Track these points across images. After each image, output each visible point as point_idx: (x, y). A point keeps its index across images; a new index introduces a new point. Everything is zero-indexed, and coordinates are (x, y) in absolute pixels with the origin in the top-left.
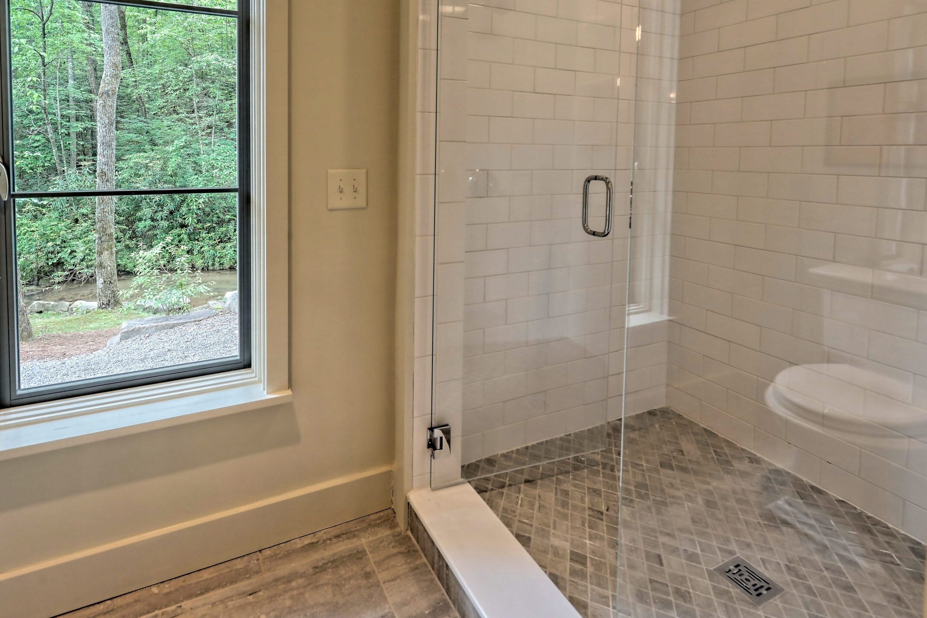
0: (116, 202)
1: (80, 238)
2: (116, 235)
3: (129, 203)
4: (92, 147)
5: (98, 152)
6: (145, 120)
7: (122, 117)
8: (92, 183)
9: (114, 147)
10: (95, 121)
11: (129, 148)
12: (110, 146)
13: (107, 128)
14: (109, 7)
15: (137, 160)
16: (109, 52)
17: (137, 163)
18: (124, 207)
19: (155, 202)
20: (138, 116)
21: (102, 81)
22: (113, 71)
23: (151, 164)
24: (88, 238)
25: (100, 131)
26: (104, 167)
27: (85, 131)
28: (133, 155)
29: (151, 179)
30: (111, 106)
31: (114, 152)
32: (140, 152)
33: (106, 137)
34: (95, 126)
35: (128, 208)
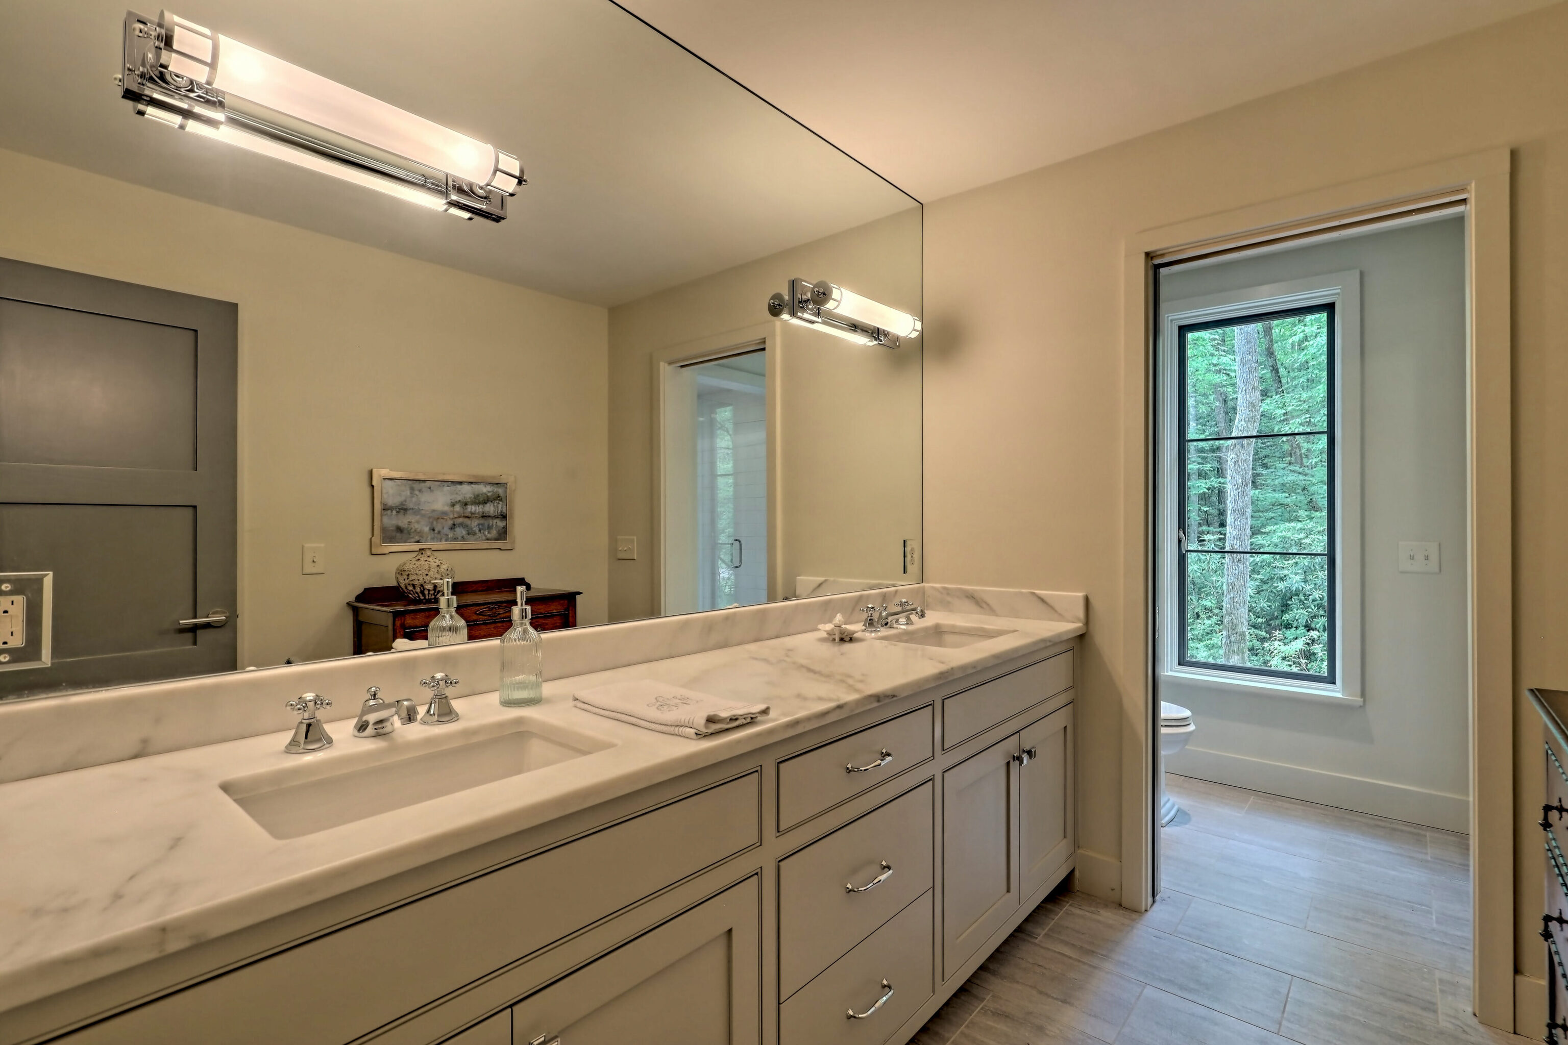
0: (1252, 594)
1: (1201, 640)
2: (1251, 643)
3: (1272, 598)
4: (1219, 514)
5: (1228, 522)
6: (1301, 470)
7: (1265, 466)
8: (1218, 565)
9: (1248, 514)
10: (1224, 477)
11: (1273, 515)
12: (1244, 513)
13: (1240, 490)
14: (1246, 329)
15: (1284, 534)
16: (1244, 389)
17: (1284, 538)
18: (1263, 604)
19: (1313, 601)
20: (1290, 463)
21: (1234, 428)
22: (1249, 413)
23: (1307, 541)
24: (1212, 642)
25: (1231, 492)
26: (1235, 543)
27: (1210, 491)
28: (1278, 526)
29: (1306, 564)
30: (1246, 461)
31: (1249, 523)
32: (1290, 521)
33: (1239, 502)
34: (1223, 483)
35: (1270, 606)
